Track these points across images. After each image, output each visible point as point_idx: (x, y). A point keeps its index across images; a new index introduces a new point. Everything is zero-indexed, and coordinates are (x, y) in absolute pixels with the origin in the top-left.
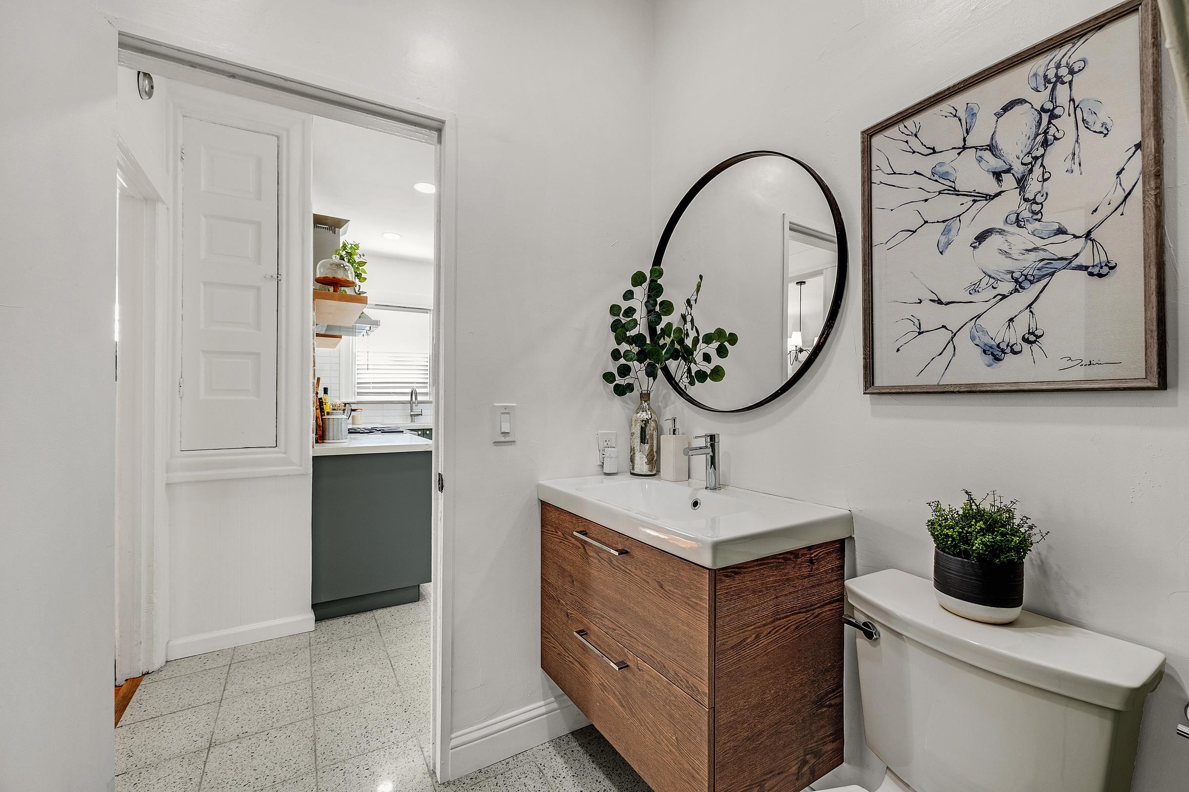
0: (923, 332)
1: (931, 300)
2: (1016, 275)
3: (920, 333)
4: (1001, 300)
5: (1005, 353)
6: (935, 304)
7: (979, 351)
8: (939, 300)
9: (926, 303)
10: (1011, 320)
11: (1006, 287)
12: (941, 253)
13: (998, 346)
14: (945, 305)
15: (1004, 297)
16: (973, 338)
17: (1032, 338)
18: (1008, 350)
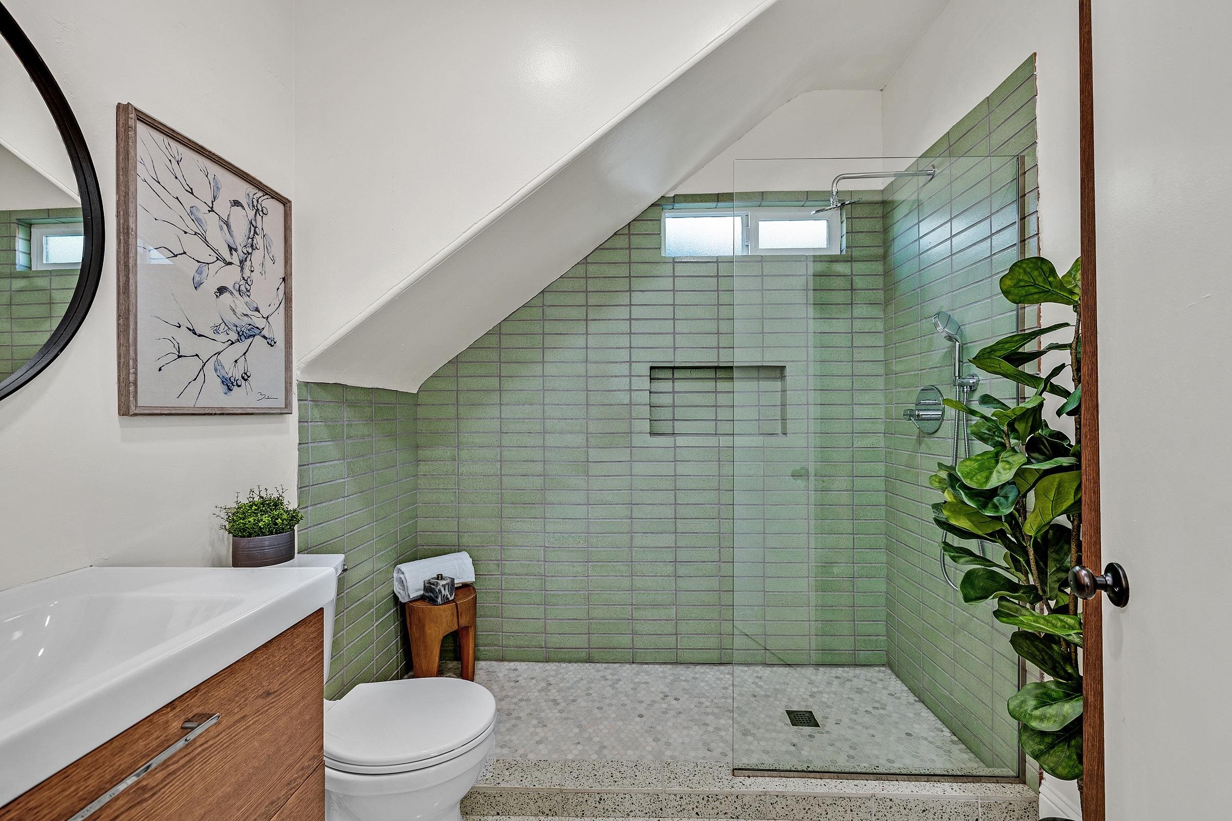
0: (181, 356)
1: (187, 328)
2: (239, 329)
3: (179, 357)
4: (231, 344)
5: (234, 385)
6: (191, 333)
7: (220, 381)
8: (194, 330)
9: (183, 328)
10: (236, 361)
11: (234, 336)
12: (196, 288)
13: (230, 379)
14: (199, 336)
15: (233, 343)
16: (216, 370)
17: (246, 377)
18: (235, 384)
